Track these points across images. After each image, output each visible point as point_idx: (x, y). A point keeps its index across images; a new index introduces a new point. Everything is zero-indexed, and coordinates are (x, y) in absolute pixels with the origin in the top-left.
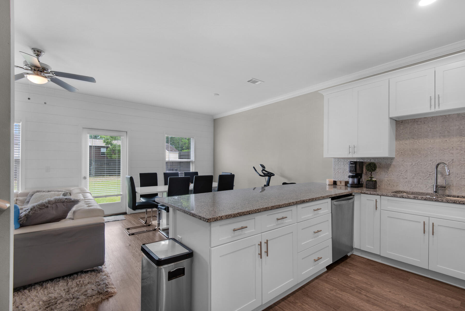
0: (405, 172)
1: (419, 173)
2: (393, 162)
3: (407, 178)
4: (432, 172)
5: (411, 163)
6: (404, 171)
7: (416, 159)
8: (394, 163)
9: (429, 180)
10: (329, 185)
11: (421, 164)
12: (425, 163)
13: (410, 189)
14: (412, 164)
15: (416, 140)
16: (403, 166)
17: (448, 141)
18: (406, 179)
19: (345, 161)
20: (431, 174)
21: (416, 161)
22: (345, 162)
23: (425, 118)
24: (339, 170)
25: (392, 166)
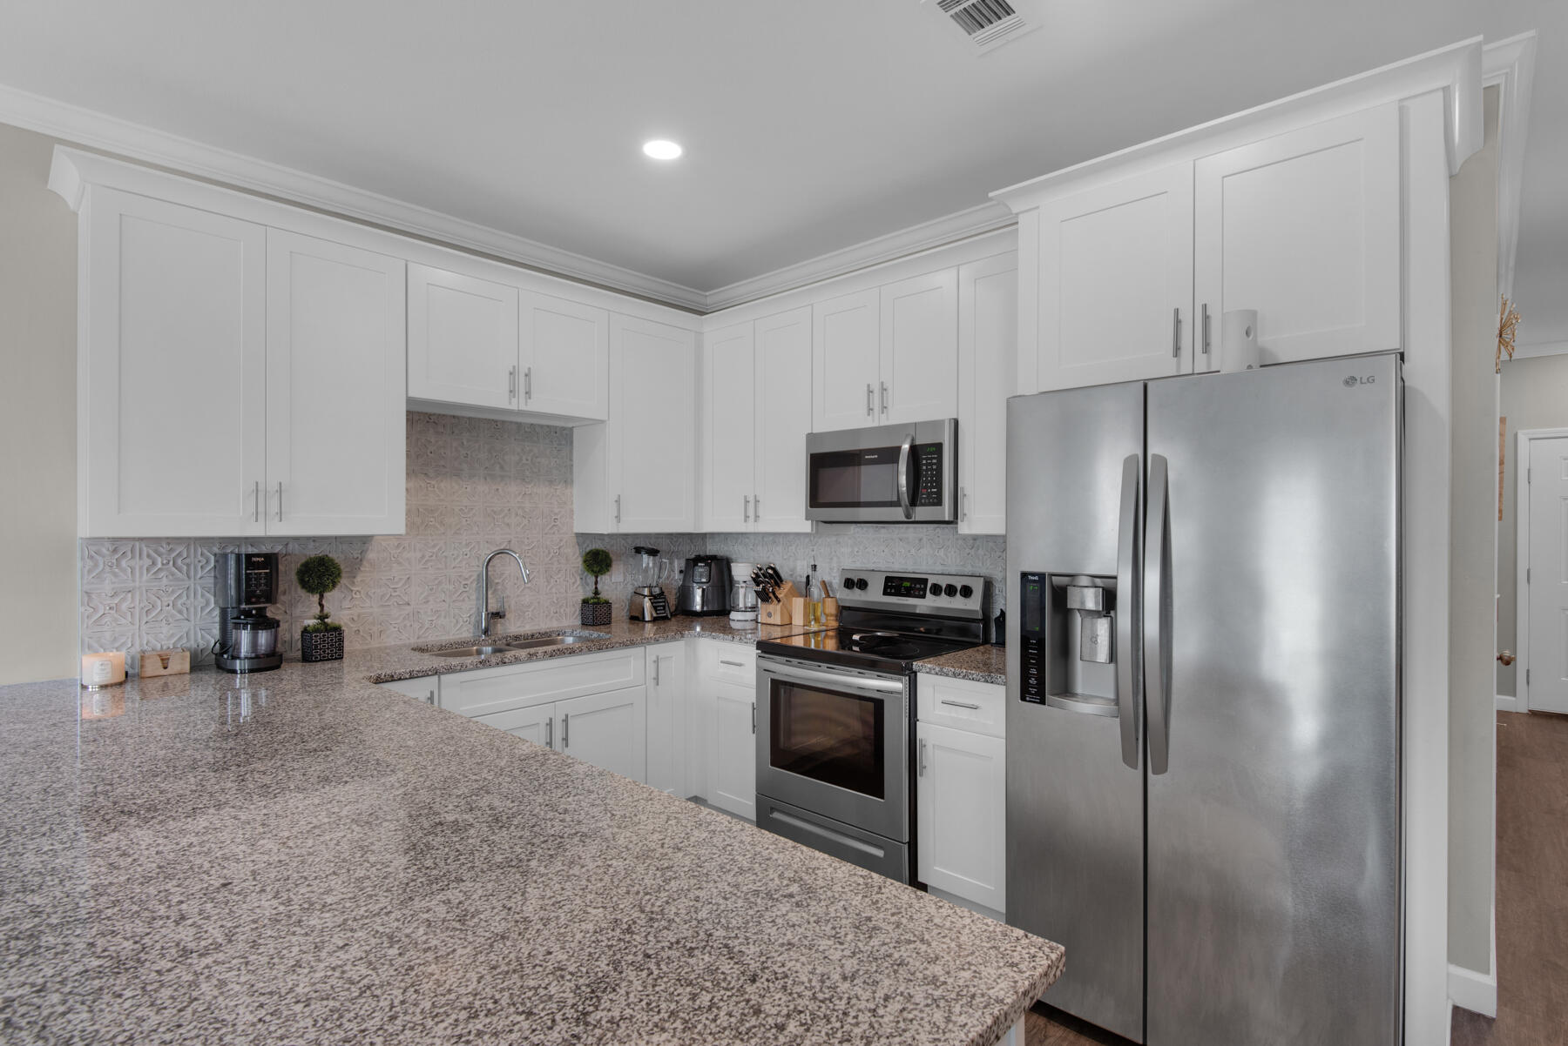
0: (404, 585)
1: (440, 583)
2: (367, 550)
3: (409, 604)
4: (470, 576)
5: (419, 555)
6: (403, 581)
7: (433, 540)
8: (371, 555)
9: (463, 600)
10: (103, 687)
11: (446, 557)
12: (456, 552)
13: (418, 638)
14: (423, 557)
15: (433, 482)
16: (399, 563)
17: (500, 490)
18: (408, 607)
19: (156, 551)
20: (469, 582)
21: (434, 546)
22: (160, 555)
23: (454, 417)
24: (124, 600)
25: (366, 567)
